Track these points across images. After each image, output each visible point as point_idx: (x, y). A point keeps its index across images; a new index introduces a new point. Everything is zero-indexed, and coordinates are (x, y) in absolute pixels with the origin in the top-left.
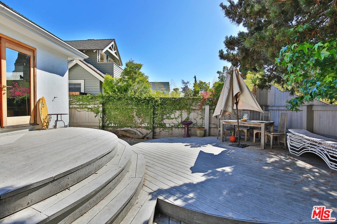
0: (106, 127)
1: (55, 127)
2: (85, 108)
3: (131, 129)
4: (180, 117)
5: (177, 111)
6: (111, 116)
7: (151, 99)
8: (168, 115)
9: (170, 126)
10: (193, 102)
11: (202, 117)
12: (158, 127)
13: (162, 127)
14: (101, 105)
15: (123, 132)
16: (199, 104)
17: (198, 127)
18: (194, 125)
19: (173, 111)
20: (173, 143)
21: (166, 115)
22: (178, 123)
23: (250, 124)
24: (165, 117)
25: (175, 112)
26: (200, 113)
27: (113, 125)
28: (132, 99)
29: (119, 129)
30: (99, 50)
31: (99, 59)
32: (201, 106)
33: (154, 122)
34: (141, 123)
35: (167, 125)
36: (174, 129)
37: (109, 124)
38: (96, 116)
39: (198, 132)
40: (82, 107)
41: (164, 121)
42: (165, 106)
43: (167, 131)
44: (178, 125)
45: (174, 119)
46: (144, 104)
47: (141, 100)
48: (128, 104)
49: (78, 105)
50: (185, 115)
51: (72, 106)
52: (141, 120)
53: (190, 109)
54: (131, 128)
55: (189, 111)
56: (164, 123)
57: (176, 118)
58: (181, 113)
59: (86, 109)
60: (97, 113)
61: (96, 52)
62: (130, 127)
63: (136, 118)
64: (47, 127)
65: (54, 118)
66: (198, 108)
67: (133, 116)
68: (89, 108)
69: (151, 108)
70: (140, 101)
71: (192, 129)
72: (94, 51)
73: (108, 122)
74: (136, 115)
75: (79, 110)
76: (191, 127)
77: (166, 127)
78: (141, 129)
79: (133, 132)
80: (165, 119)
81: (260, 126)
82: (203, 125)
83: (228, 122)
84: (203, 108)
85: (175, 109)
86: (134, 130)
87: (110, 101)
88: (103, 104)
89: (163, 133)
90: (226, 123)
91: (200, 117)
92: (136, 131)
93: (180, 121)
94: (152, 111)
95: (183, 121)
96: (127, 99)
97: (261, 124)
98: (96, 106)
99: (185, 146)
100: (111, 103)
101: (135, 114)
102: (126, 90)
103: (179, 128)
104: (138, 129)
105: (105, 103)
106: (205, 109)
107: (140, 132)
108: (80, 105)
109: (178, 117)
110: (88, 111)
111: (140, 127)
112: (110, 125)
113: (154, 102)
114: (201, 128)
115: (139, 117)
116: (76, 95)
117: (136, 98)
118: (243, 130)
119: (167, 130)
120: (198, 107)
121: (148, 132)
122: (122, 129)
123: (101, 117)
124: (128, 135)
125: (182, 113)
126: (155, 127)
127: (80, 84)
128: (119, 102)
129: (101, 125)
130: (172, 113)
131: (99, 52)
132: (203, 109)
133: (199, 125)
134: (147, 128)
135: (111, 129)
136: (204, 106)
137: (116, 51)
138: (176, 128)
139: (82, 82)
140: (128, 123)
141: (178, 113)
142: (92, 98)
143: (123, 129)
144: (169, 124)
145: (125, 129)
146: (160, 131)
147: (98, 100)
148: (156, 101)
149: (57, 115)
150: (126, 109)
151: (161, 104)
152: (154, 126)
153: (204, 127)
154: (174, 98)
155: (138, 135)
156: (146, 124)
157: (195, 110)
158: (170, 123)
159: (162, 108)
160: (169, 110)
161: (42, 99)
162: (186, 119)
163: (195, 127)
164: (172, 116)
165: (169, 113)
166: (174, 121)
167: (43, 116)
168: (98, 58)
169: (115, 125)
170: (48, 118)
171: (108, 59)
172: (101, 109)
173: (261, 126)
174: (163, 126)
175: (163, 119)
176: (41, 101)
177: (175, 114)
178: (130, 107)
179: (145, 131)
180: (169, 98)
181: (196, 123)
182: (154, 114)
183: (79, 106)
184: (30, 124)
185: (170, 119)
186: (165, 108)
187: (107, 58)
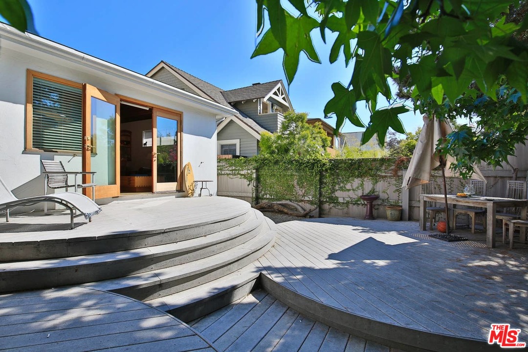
0: (260, 198)
1: (200, 195)
2: (237, 174)
3: (290, 203)
4: (360, 188)
5: (356, 180)
6: (267, 185)
7: (317, 162)
8: (342, 185)
9: (345, 202)
10: (382, 165)
11: (398, 188)
12: (327, 202)
13: (333, 203)
14: (254, 171)
15: (280, 206)
16: (393, 167)
17: (391, 205)
18: (383, 200)
19: (349, 178)
20: (339, 225)
21: (340, 185)
22: (356, 197)
23: (468, 202)
24: (337, 187)
25: (353, 180)
26: (394, 182)
27: (268, 196)
28: (292, 161)
29: (275, 202)
30: (260, 98)
31: (260, 111)
32: (396, 172)
33: (321, 194)
34: (304, 196)
35: (341, 200)
36: (351, 206)
37: (263, 195)
38: (249, 185)
39: (389, 212)
40: (235, 173)
41: (336, 193)
42: (337, 171)
43: (341, 208)
44: (358, 201)
45: (352, 191)
46: (307, 168)
47: (304, 164)
48: (286, 169)
49: (231, 170)
50: (368, 185)
51: (224, 172)
52: (303, 191)
53: (377, 176)
54: (291, 201)
55: (376, 178)
56: (336, 197)
57: (353, 190)
58: (362, 182)
59: (239, 176)
60: (250, 180)
61: (257, 101)
62: (289, 200)
63: (297, 187)
64: (193, 195)
65: (200, 185)
66: (390, 175)
67: (293, 185)
68: (242, 175)
69: (316, 175)
70: (302, 164)
71: (380, 206)
72: (254, 101)
73: (263, 192)
74: (298, 183)
75: (231, 176)
76: (379, 205)
77: (340, 203)
78: (303, 203)
79: (293, 207)
80: (337, 190)
81: (486, 207)
82: (400, 201)
83: (431, 198)
84: (400, 174)
85: (352, 176)
86: (294, 204)
87: (264, 165)
88: (257, 170)
89: (335, 211)
90: (429, 200)
91: (395, 188)
92: (296, 206)
93: (360, 194)
94: (318, 178)
95: (365, 194)
96: (285, 163)
97: (486, 203)
98: (249, 172)
99: (353, 230)
100: (266, 168)
101: (295, 182)
102: (287, 151)
103: (359, 204)
104: (299, 203)
105: (260, 167)
106: (402, 176)
107: (302, 208)
108: (232, 170)
109: (358, 188)
110: (241, 178)
111: (302, 201)
112: (265, 197)
113: (321, 166)
114: (395, 206)
115: (301, 187)
116: (228, 159)
117: (297, 161)
118: (469, 213)
119: (339, 207)
120: (391, 173)
121: (313, 207)
122: (278, 202)
123: (255, 185)
124: (286, 210)
125: (364, 183)
126: (323, 201)
127: (235, 145)
128: (276, 167)
129: (254, 196)
130: (347, 181)
131: (260, 101)
132: (399, 176)
133: (392, 201)
134: (311, 202)
135: (266, 201)
136: (401, 171)
137: (283, 96)
138: (354, 204)
139: (237, 142)
140: (287, 194)
141: (357, 182)
142: (245, 162)
143: (280, 202)
144: (344, 198)
145: (284, 202)
146: (331, 208)
147: (252, 165)
148: (324, 164)
149: (202, 182)
150: (285, 175)
151: (330, 169)
152: (322, 199)
153: (400, 204)
154: (351, 159)
155: (299, 212)
156: (310, 197)
157: (384, 177)
158: (344, 196)
159: (333, 174)
160: (343, 178)
161: (188, 165)
162: (370, 192)
163: (386, 204)
164: (348, 186)
165: (343, 182)
166: (351, 194)
167: (188, 183)
168: (259, 109)
169: (271, 197)
170: (194, 185)
171: (274, 108)
172: (254, 176)
173: (486, 205)
174: (334, 200)
175: (333, 191)
176: (187, 167)
177: (352, 184)
178: (289, 173)
179: (308, 207)
180: (342, 160)
181: (387, 199)
182: (321, 182)
183: (231, 172)
184: (177, 191)
185: (345, 191)
186: (338, 175)
187: (272, 107)
